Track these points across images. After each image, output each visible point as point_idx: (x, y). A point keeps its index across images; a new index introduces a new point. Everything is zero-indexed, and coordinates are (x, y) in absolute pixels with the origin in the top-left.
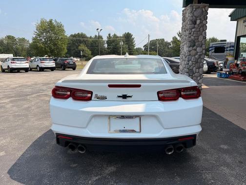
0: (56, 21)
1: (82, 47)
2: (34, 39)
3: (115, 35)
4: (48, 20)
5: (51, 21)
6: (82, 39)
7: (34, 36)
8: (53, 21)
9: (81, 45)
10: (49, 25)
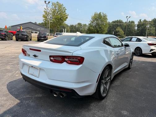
0: (103, 13)
1: (119, 29)
2: (89, 24)
3: (145, 20)
4: (98, 13)
5: (100, 14)
6: (119, 24)
7: (90, 23)
8: (101, 14)
9: (118, 28)
10: (98, 16)
